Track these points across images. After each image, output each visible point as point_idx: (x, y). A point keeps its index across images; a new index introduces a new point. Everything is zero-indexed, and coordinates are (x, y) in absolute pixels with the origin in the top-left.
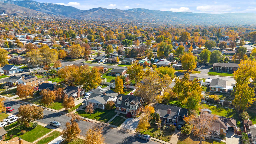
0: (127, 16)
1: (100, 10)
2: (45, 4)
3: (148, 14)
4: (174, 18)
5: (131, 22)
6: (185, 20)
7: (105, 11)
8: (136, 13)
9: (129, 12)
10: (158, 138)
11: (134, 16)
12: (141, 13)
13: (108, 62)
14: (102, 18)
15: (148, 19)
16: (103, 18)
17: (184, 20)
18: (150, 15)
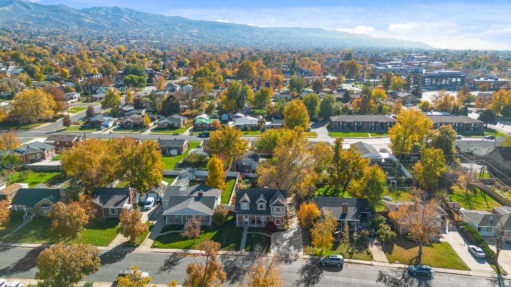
0: (90, 23)
1: (17, 4)
3: (138, 20)
4: (191, 31)
5: (103, 35)
6: (214, 35)
7: (31, 9)
8: (110, 16)
9: (93, 14)
10: (352, 258)
11: (106, 22)
12: (121, 17)
13: (123, 127)
14: (26, 24)
15: (140, 31)
16: (29, 25)
17: (212, 36)
18: (141, 22)
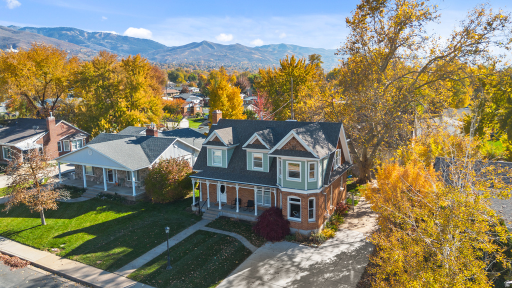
1: (205, 46)
2: (98, 34)
7: (214, 49)
8: (276, 52)
9: (262, 51)
11: (272, 57)
12: (285, 52)
14: (209, 60)
